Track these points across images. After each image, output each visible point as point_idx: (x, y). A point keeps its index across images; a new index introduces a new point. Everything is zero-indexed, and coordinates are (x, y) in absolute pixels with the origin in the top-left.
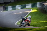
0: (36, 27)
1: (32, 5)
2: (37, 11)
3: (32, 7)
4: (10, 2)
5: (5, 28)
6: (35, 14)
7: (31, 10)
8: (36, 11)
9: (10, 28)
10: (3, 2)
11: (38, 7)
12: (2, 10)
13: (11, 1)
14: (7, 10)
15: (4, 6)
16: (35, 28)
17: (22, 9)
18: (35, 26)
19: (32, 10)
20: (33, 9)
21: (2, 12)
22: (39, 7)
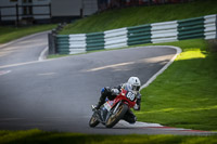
0: (199, 133)
1: (178, 27)
2: (204, 56)
3: (180, 37)
4: (79, 14)
5: (56, 135)
6: (195, 72)
7: (174, 52)
8: (197, 54)
9: (79, 134)
10: (48, 17)
11: (207, 38)
12: (43, 53)
13: (81, 11)
14: (67, 52)
15: (50, 32)
16: (196, 137)
17: (132, 48)
18: (193, 128)
19: (179, 49)
20: (184, 49)
21: (41, 59)
22: (214, 37)
